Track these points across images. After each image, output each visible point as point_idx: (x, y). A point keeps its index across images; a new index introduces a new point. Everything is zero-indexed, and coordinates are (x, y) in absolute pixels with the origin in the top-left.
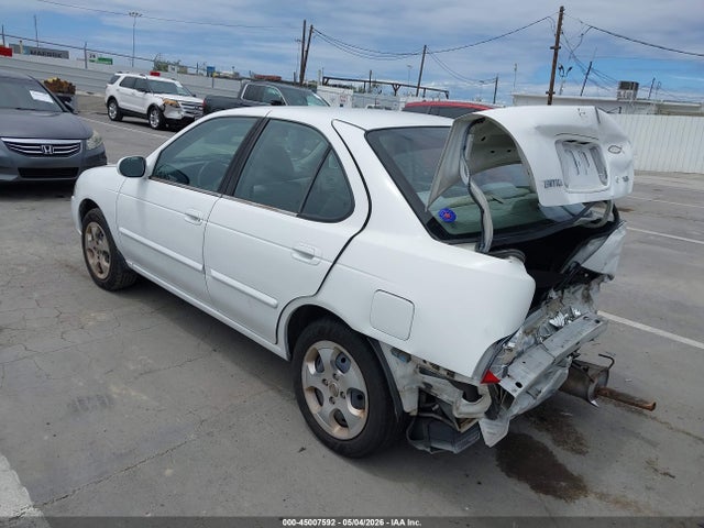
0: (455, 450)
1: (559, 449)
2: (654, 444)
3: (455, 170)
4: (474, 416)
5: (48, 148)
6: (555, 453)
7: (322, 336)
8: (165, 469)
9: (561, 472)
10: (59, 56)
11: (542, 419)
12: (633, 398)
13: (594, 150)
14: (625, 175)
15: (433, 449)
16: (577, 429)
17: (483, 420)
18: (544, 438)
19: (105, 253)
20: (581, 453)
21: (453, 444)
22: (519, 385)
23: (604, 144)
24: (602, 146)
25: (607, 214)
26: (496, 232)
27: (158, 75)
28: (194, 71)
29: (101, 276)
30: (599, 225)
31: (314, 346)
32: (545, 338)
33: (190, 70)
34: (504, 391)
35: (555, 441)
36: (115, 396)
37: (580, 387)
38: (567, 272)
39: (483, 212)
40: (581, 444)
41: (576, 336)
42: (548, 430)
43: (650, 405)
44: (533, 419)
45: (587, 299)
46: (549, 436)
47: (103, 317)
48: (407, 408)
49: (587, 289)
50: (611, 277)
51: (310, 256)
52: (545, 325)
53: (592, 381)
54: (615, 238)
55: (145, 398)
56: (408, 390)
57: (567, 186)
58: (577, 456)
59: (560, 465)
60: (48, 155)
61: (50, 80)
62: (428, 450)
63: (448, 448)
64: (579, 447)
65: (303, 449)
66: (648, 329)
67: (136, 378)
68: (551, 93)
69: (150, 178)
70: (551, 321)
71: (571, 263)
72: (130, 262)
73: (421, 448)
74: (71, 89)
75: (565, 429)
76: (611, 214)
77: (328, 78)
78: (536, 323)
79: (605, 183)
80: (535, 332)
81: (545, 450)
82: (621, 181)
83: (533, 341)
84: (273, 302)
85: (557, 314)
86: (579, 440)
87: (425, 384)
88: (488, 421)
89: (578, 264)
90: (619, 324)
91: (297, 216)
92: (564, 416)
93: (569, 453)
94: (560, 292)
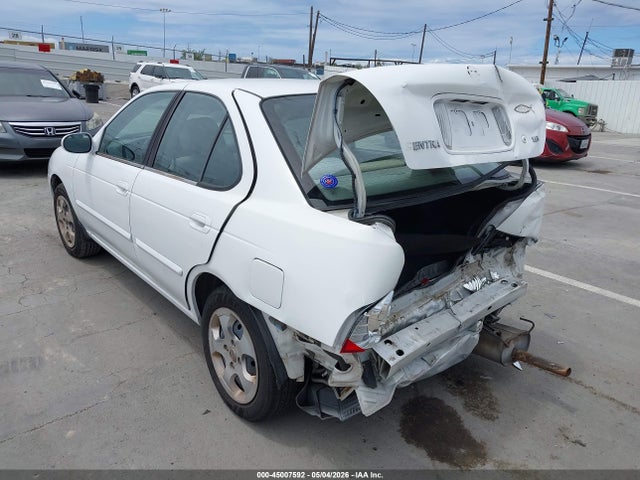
0: (342, 417)
1: (469, 414)
2: (571, 410)
3: (329, 134)
4: (349, 385)
5: (50, 130)
6: (463, 417)
7: (221, 304)
8: (68, 430)
9: (463, 438)
10: (101, 50)
11: (459, 383)
12: (547, 363)
13: (497, 109)
14: (535, 135)
15: (323, 415)
16: (494, 394)
17: (361, 388)
18: (455, 403)
19: (71, 223)
20: (490, 418)
21: (339, 410)
22: (400, 353)
23: (509, 103)
24: (506, 105)
25: (523, 175)
26: (369, 198)
27: (177, 62)
28: (217, 59)
29: (71, 245)
30: (515, 187)
31: (215, 313)
32: (455, 302)
33: (214, 58)
34: (382, 359)
35: (467, 406)
36: (47, 358)
37: (494, 352)
38: (484, 236)
39: (354, 177)
40: (494, 409)
41: (489, 300)
42: (462, 394)
43: (565, 370)
44: (449, 383)
45: (510, 262)
46: (463, 401)
47: (63, 283)
48: (292, 375)
49: (511, 252)
50: (535, 241)
51: (203, 225)
52: (458, 289)
53: (506, 346)
54: (531, 201)
55: (74, 359)
56: (291, 357)
57: (449, 147)
58: (487, 422)
59: (466, 430)
60: (51, 136)
61: (82, 71)
62: (319, 416)
63: (335, 414)
64: (489, 412)
65: (207, 412)
66: (595, 290)
67: (73, 341)
68: (545, 62)
69: (96, 153)
70: (466, 286)
71: (488, 227)
72: (89, 232)
73: (313, 413)
74: (100, 78)
75: (480, 393)
76: (528, 175)
77: (335, 59)
78: (448, 287)
79: (507, 144)
80: (445, 296)
81: (452, 415)
82: (530, 142)
83: (442, 306)
84: (178, 269)
85: (473, 278)
86: (492, 405)
87: (308, 351)
88: (367, 389)
89: (494, 228)
90: (566, 285)
91: (197, 185)
92: (483, 380)
93: (477, 418)
94: (478, 256)
